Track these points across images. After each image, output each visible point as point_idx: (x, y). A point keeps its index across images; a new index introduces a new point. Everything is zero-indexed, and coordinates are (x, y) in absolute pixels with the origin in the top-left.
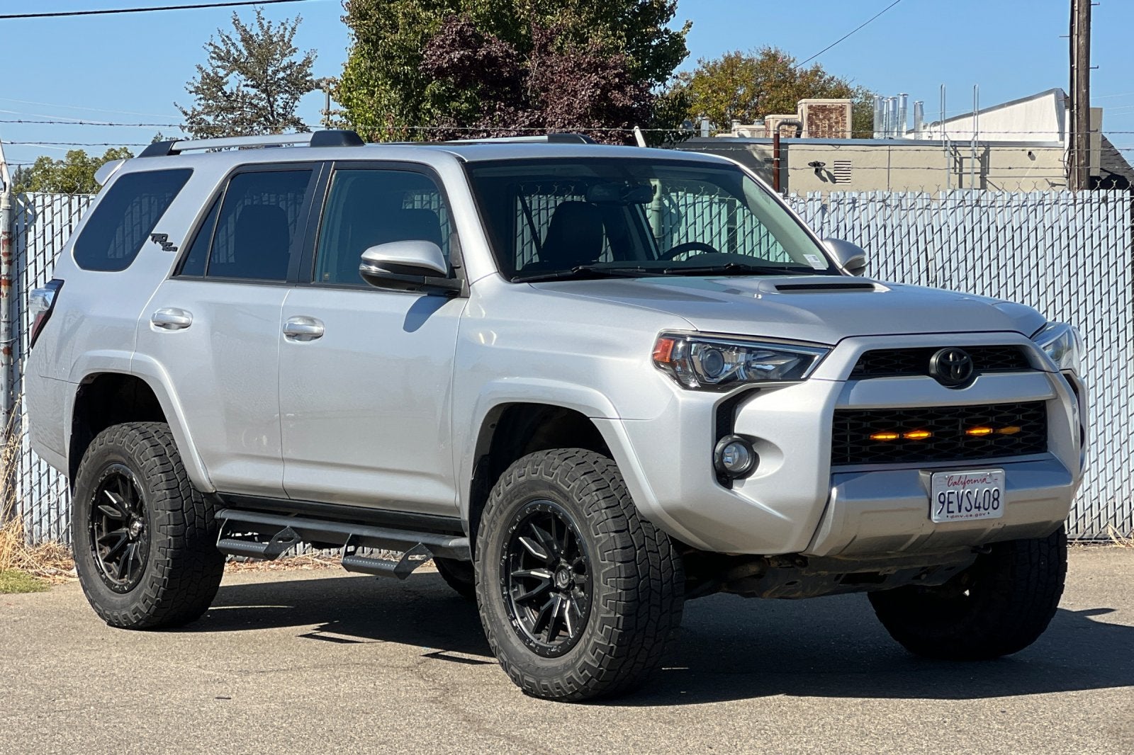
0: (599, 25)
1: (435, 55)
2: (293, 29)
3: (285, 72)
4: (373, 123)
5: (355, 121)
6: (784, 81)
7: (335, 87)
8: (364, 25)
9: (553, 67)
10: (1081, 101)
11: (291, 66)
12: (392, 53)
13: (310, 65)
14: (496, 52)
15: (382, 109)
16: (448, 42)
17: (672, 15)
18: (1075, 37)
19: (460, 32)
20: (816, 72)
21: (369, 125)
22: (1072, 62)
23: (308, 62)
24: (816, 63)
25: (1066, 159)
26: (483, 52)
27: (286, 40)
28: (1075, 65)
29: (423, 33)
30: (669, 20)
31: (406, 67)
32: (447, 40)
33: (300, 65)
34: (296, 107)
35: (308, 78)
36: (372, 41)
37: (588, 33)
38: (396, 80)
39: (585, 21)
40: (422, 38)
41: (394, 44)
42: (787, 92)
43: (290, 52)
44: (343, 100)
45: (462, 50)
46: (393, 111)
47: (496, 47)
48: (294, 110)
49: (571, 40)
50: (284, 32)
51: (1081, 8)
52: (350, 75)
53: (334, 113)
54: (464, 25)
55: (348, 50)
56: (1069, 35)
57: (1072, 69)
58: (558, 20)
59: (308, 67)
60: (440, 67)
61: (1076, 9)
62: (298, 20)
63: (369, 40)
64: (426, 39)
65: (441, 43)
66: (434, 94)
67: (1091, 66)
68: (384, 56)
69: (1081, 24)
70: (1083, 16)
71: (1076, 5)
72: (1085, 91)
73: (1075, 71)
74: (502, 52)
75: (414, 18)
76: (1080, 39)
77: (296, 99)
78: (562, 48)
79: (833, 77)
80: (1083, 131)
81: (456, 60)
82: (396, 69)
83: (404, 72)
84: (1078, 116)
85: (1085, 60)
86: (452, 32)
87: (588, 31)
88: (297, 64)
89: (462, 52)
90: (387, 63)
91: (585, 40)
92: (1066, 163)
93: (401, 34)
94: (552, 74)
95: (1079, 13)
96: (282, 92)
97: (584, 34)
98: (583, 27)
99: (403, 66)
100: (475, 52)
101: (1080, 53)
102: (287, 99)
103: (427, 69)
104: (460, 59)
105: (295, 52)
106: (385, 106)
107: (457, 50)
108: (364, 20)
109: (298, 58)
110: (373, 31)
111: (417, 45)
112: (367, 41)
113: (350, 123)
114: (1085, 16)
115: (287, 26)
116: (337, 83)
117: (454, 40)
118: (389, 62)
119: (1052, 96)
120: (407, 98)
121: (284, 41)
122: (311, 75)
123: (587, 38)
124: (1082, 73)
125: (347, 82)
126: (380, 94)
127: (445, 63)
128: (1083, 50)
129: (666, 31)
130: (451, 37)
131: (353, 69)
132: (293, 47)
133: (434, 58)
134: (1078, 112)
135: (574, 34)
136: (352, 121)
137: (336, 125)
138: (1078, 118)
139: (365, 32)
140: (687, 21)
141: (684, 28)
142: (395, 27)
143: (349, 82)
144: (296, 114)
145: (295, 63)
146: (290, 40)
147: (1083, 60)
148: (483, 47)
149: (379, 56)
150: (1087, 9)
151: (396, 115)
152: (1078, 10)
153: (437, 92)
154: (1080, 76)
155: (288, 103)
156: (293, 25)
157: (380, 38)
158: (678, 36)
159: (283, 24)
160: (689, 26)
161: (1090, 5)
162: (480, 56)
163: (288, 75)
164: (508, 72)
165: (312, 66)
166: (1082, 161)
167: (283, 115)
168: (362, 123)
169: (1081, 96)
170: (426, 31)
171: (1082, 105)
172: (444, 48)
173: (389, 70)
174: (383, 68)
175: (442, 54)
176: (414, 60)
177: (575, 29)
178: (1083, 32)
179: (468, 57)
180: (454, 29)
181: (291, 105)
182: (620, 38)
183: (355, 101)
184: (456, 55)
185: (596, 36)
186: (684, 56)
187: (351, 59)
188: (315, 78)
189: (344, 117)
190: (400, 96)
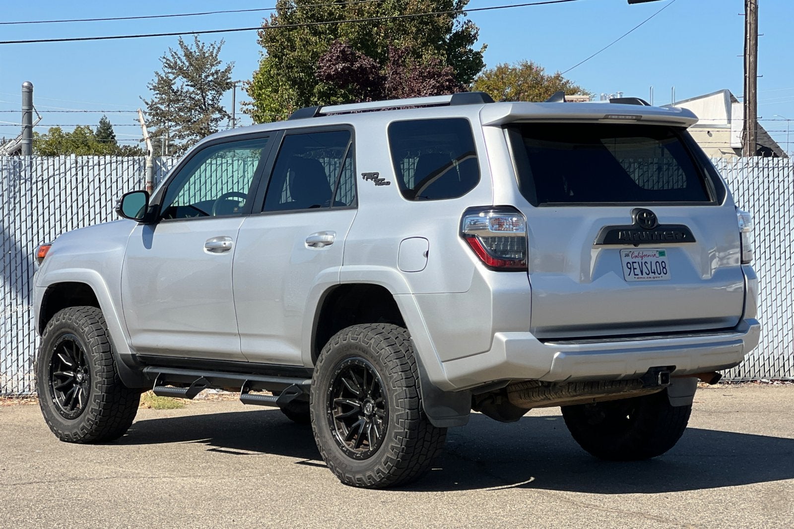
0: (429, 46)
1: (325, 66)
2: (219, 48)
3: (213, 76)
4: (276, 110)
5: (264, 109)
6: (537, 83)
7: (250, 87)
8: (273, 46)
9: (400, 74)
10: (751, 98)
11: (217, 72)
12: (292, 65)
13: (230, 72)
14: (366, 65)
15: (284, 101)
16: (334, 58)
17: (476, 40)
18: (748, 56)
19: (343, 52)
20: (558, 77)
21: (273, 111)
22: (745, 73)
23: (228, 70)
24: (558, 71)
25: (741, 136)
26: (357, 65)
27: (214, 55)
28: (748, 75)
29: (313, 51)
30: (473, 43)
31: (301, 74)
32: (333, 56)
33: (223, 72)
34: (221, 99)
35: (228, 81)
36: (278, 57)
37: (422, 52)
38: (294, 82)
39: (420, 44)
40: (312, 55)
41: (294, 59)
42: (539, 91)
43: (216, 64)
44: (255, 95)
45: (343, 63)
46: (291, 103)
47: (366, 62)
48: (219, 102)
49: (411, 56)
50: (213, 50)
51: (752, 37)
52: (260, 78)
53: (249, 104)
54: (345, 47)
55: (259, 62)
56: (743, 55)
57: (745, 77)
58: (402, 43)
59: (229, 73)
60: (329, 74)
61: (748, 38)
62: (222, 42)
63: (277, 55)
64: (315, 55)
65: (330, 58)
66: (320, 92)
67: (758, 75)
68: (287, 66)
69: (752, 48)
70: (753, 42)
71: (748, 35)
72: (754, 91)
73: (748, 78)
74: (370, 65)
75: (307, 42)
76: (751, 58)
77: (221, 94)
78: (405, 62)
79: (569, 81)
80: (753, 116)
81: (339, 70)
82: (295, 75)
83: (300, 77)
84: (749, 108)
85: (754, 71)
86: (337, 51)
87: (422, 50)
88: (221, 71)
89: (344, 65)
90: (288, 71)
91: (421, 57)
92: (741, 139)
93: (298, 52)
94: (400, 79)
95: (750, 41)
96: (211, 90)
97: (419, 52)
98: (419, 48)
99: (299, 73)
100: (352, 65)
101: (751, 67)
102: (214, 94)
103: (320, 76)
104: (342, 69)
105: (219, 63)
106: (286, 99)
107: (340, 63)
108: (273, 43)
109: (222, 68)
110: (279, 50)
111: (309, 59)
112: (275, 56)
113: (260, 111)
114: (754, 42)
115: (215, 46)
116: (251, 84)
117: (338, 57)
118: (290, 70)
119: (722, 95)
120: (301, 94)
121: (212, 55)
122: (230, 78)
123: (422, 55)
124: (752, 80)
125: (258, 84)
126: (283, 91)
127: (333, 72)
128: (752, 65)
129: (471, 51)
130: (337, 55)
131: (263, 75)
132: (219, 60)
133: (325, 68)
134: (749, 105)
135: (412, 52)
136: (261, 109)
137: (250, 112)
139: (274, 51)
140: (484, 44)
141: (482, 49)
142: (293, 49)
143: (260, 83)
144: (220, 104)
145: (219, 70)
146: (217, 55)
147: (753, 71)
148: (357, 61)
149: (283, 66)
150: (755, 38)
151: (294, 106)
152: (750, 39)
153: (322, 90)
154: (750, 81)
155: (215, 97)
156: (219, 46)
157: (284, 55)
158: (478, 53)
159: (212, 45)
160: (485, 47)
161: (757, 35)
162: (356, 67)
163: (215, 79)
164: (373, 77)
165: (231, 73)
166: (752, 138)
167: (212, 104)
168: (269, 111)
169: (751, 95)
170: (315, 50)
171: (752, 101)
172: (331, 61)
173: (290, 76)
174: (286, 75)
175: (330, 66)
176: (308, 70)
177: (414, 49)
178: (753, 53)
179: (348, 68)
180: (338, 49)
181: (218, 98)
182: (443, 55)
183: (264, 96)
184: (340, 66)
185: (427, 54)
186: (483, 67)
187: (261, 68)
188: (233, 80)
189: (256, 107)
190: (297, 92)
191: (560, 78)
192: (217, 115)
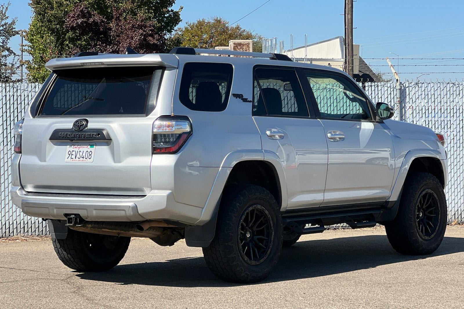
0: (142, 8)
1: (70, 21)
2: (7, 8)
3: (3, 27)
4: (43, 50)
5: (35, 49)
6: (224, 32)
7: (26, 34)
8: (38, 7)
9: (122, 26)
10: (349, 42)
11: (6, 24)
12: (51, 20)
13: (14, 24)
14: (97, 20)
15: (47, 44)
16: (76, 15)
17: (174, 3)
18: (347, 15)
19: (82, 11)
20: (238, 28)
21: (41, 51)
22: (345, 26)
23: (13, 23)
24: (238, 24)
25: (343, 67)
26: (91, 20)
27: (3, 13)
28: (347, 27)
29: (65, 11)
30: (172, 5)
31: (57, 26)
32: (76, 14)
33: (10, 24)
34: (8, 42)
35: (13, 30)
36: (42, 14)
37: (138, 11)
38: (53, 31)
39: (136, 6)
40: (64, 13)
41: (52, 15)
42: (225, 36)
43: (5, 18)
44: (29, 40)
45: (82, 19)
46: (52, 45)
47: (97, 18)
48: (7, 44)
49: (130, 14)
50: (3, 9)
51: (349, 3)
52: (32, 29)
53: (25, 46)
54: (83, 8)
55: (31, 18)
56: (344, 14)
57: (345, 28)
58: (124, 6)
59: (14, 25)
60: (73, 26)
61: (347, 3)
62: (9, 4)
63: (41, 14)
64: (66, 13)
65: (73, 16)
66: (69, 38)
67: (353, 28)
68: (47, 21)
69: (349, 9)
70: (350, 6)
71: (347, 1)
72: (351, 38)
73: (347, 29)
74: (100, 20)
75: (61, 4)
76: (349, 16)
77: (8, 39)
78: (126, 18)
79: (245, 30)
80: (350, 54)
81: (79, 23)
82: (53, 27)
83: (56, 28)
84: (348, 48)
85: (351, 25)
86: (78, 11)
87: (137, 10)
88: (8, 24)
89: (82, 20)
90: (49, 24)
91: (136, 15)
92: (343, 69)
93: (55, 11)
94: (122, 29)
95: (348, 5)
96: (2, 36)
97: (136, 12)
98: (135, 9)
99: (56, 25)
100: (88, 20)
101: (349, 22)
102: (4, 39)
103: (67, 27)
104: (81, 23)
105: (7, 18)
106: (48, 42)
107: (80, 19)
108: (38, 5)
109: (9, 21)
110: (42, 10)
111: (62, 16)
112: (40, 14)
113: (33, 50)
114: (351, 6)
115: (4, 6)
116: (27, 32)
117: (79, 15)
118: (50, 24)
119: (338, 40)
120: (57, 40)
121: (2, 13)
122: (15, 28)
123: (137, 13)
124: (350, 30)
125: (31, 32)
126: (46, 37)
127: (75, 24)
128: (350, 20)
129: (172, 11)
130: (78, 13)
131: (34, 26)
132: (7, 16)
133: (70, 22)
134: (348, 47)
135: (131, 12)
136: (33, 49)
137: (26, 51)
138: (348, 50)
139: (39, 10)
140: (181, 6)
141: (179, 9)
142: (52, 8)
143: (32, 32)
144: (8, 46)
145: (7, 23)
146: (5, 13)
147: (350, 25)
148: (92, 17)
149: (45, 21)
150: (351, 3)
151: (53, 47)
152: (348, 4)
153: (71, 36)
154: (349, 31)
155: (4, 41)
156: (7, 6)
157: (46, 13)
158: (177, 12)
159: (2, 6)
160: (182, 8)
161: (353, 1)
162: (90, 22)
163: (4, 28)
164: (103, 29)
165: (15, 25)
166: (350, 68)
167: (2, 46)
168: (38, 50)
169: (349, 40)
170: (66, 10)
171: (350, 44)
172: (75, 18)
173: (50, 27)
174: (47, 26)
175: (73, 20)
176: (61, 23)
177: (132, 9)
178: (350, 13)
179: (85, 22)
180: (79, 10)
181: (6, 41)
182: (151, 13)
183: (35, 40)
184: (80, 21)
185: (141, 12)
186: (180, 21)
187: (33, 22)
188: (16, 30)
189: (30, 48)
190: (55, 38)
191: (239, 28)
192: (6, 53)
